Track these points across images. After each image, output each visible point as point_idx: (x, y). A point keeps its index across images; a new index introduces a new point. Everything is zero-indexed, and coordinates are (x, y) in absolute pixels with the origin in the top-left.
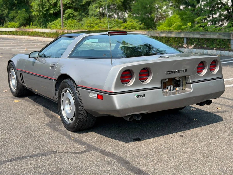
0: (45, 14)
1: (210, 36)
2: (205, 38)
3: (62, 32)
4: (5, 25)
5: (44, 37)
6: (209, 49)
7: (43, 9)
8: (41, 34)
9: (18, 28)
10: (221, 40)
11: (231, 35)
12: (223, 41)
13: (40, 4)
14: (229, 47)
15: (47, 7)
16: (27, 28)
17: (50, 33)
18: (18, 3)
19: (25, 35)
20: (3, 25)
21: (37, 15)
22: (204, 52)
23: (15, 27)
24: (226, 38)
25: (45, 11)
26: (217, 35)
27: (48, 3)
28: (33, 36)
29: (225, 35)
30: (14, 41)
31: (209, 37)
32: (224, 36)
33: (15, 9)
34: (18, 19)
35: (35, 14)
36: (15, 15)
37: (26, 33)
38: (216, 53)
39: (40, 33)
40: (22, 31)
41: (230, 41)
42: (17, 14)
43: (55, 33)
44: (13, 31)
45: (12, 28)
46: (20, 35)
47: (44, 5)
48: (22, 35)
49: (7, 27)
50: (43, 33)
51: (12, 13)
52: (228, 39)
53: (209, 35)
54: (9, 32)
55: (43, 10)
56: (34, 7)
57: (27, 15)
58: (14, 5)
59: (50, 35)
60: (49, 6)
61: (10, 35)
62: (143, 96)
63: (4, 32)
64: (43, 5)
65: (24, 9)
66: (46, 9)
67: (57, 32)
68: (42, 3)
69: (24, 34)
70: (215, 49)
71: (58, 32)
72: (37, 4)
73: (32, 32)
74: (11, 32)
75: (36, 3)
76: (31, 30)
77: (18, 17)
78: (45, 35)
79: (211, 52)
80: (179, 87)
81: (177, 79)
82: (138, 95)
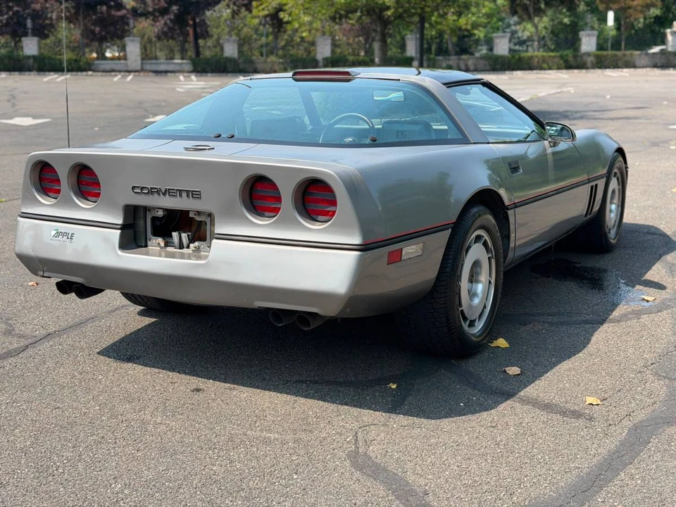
62: (69, 237)
80: (202, 243)
81: (191, 215)
82: (59, 231)
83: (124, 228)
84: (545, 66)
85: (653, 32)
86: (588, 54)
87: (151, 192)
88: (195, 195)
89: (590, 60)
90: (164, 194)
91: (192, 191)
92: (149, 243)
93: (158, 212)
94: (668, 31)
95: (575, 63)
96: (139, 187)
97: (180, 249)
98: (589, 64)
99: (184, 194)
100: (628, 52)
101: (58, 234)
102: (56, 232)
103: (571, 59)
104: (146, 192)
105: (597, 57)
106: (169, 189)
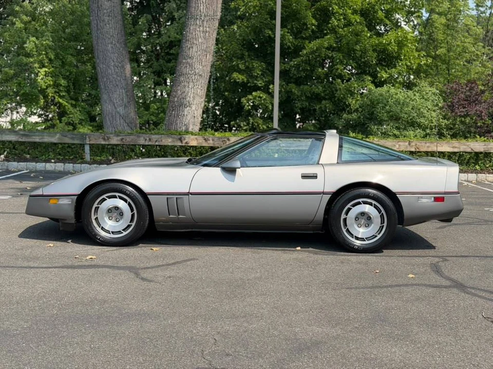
1: (42, 138)
2: (29, 143)
6: (40, 161)
10: (67, 145)
11: (86, 138)
12: (69, 147)
14: (84, 157)
22: (37, 167)
24: (76, 142)
26: (57, 137)
29: (74, 136)
31: (40, 139)
32: (72, 138)
38: (64, 168)
41: (84, 147)
52: (81, 144)
53: (38, 136)
70: (53, 161)
79: (54, 167)
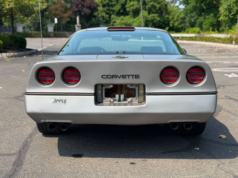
0: (232, 19)
3: (235, 37)
4: (187, 30)
5: (220, 43)
7: (230, 13)
8: (217, 40)
9: (198, 34)
13: (228, 8)
15: (235, 11)
16: (206, 33)
17: (225, 38)
18: (207, 9)
19: (203, 41)
20: (185, 31)
21: (224, 20)
23: (196, 33)
25: (231, 16)
27: (236, 7)
28: (210, 41)
30: (190, 46)
33: (204, 15)
34: (205, 25)
35: (222, 20)
36: (203, 21)
37: (203, 39)
39: (216, 38)
40: (200, 37)
42: (205, 20)
43: (229, 39)
44: (192, 37)
45: (193, 33)
46: (198, 40)
47: (232, 9)
48: (200, 41)
49: (188, 33)
50: (219, 39)
51: (200, 18)
54: (189, 38)
55: (230, 15)
56: (221, 11)
57: (215, 20)
58: (203, 10)
59: (225, 40)
60: (236, 10)
61: (189, 40)
62: (64, 101)
63: (185, 38)
64: (230, 9)
65: (212, 15)
66: (233, 13)
67: (231, 37)
68: (229, 7)
69: (202, 39)
71: (233, 37)
72: (225, 9)
73: (209, 38)
74: (190, 37)
75: (224, 7)
76: (208, 36)
77: (205, 23)
78: (220, 40)
80: (133, 98)
81: (128, 86)
82: (56, 99)
83: (95, 94)
84: (36, 36)
85: (67, 26)
86: (51, 33)
87: (113, 77)
88: (137, 77)
89: (52, 35)
90: (119, 78)
91: (135, 75)
92: (104, 100)
93: (110, 86)
94: (76, 25)
95: (47, 35)
96: (106, 75)
97: (119, 102)
98: (52, 36)
99: (131, 77)
100: (64, 32)
101: (56, 101)
102: (54, 100)
103: (45, 34)
104: (110, 77)
105: (54, 34)
106: (122, 75)
